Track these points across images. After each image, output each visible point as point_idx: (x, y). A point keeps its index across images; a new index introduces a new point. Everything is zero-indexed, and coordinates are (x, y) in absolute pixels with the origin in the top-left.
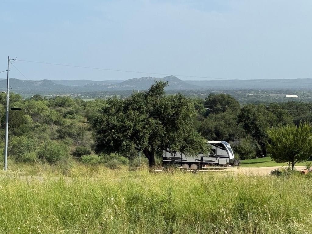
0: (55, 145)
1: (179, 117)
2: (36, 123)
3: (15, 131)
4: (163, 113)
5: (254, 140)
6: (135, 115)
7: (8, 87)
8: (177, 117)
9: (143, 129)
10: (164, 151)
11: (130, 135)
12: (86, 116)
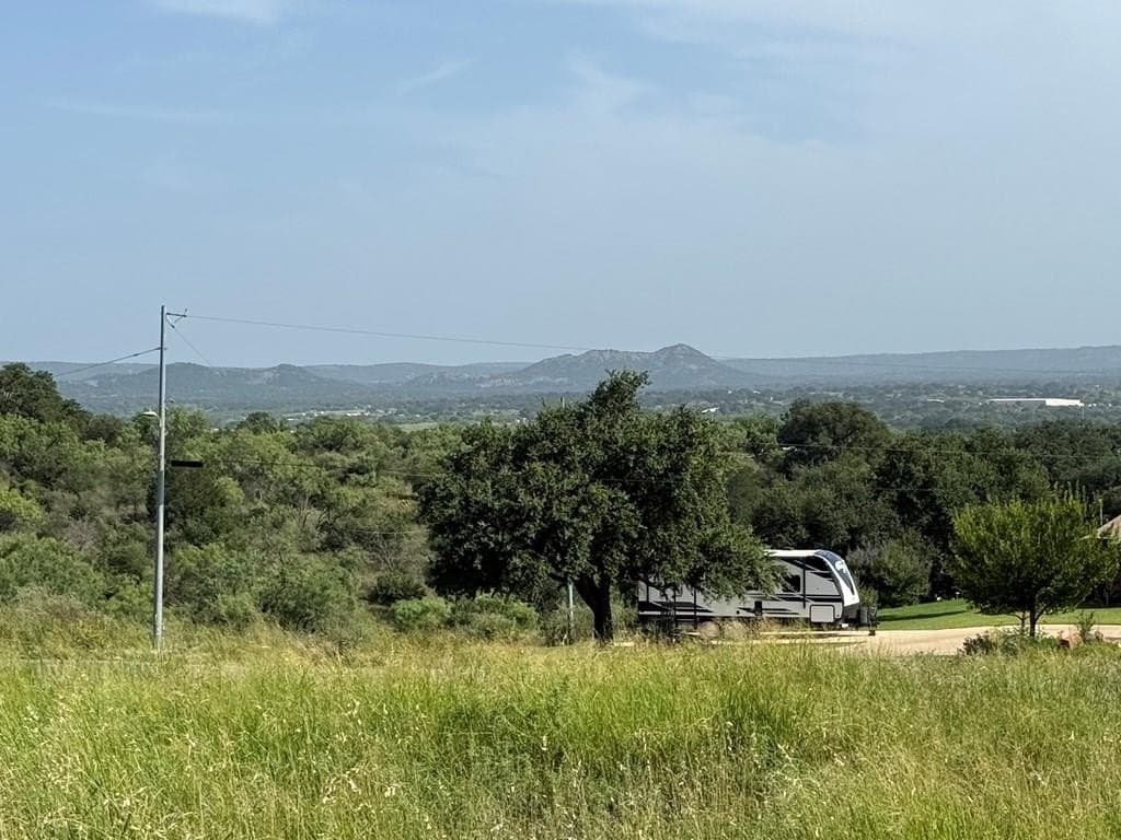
0: (314, 569)
1: (682, 480)
2: (256, 504)
3: (190, 529)
4: (634, 468)
5: (927, 544)
6: (547, 474)
7: (163, 399)
8: (676, 480)
9: (572, 518)
10: (642, 584)
11: (533, 535)
12: (407, 479)
